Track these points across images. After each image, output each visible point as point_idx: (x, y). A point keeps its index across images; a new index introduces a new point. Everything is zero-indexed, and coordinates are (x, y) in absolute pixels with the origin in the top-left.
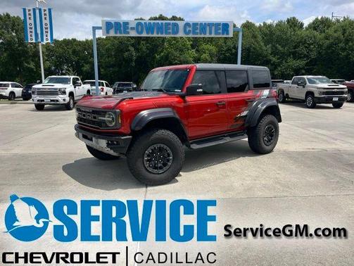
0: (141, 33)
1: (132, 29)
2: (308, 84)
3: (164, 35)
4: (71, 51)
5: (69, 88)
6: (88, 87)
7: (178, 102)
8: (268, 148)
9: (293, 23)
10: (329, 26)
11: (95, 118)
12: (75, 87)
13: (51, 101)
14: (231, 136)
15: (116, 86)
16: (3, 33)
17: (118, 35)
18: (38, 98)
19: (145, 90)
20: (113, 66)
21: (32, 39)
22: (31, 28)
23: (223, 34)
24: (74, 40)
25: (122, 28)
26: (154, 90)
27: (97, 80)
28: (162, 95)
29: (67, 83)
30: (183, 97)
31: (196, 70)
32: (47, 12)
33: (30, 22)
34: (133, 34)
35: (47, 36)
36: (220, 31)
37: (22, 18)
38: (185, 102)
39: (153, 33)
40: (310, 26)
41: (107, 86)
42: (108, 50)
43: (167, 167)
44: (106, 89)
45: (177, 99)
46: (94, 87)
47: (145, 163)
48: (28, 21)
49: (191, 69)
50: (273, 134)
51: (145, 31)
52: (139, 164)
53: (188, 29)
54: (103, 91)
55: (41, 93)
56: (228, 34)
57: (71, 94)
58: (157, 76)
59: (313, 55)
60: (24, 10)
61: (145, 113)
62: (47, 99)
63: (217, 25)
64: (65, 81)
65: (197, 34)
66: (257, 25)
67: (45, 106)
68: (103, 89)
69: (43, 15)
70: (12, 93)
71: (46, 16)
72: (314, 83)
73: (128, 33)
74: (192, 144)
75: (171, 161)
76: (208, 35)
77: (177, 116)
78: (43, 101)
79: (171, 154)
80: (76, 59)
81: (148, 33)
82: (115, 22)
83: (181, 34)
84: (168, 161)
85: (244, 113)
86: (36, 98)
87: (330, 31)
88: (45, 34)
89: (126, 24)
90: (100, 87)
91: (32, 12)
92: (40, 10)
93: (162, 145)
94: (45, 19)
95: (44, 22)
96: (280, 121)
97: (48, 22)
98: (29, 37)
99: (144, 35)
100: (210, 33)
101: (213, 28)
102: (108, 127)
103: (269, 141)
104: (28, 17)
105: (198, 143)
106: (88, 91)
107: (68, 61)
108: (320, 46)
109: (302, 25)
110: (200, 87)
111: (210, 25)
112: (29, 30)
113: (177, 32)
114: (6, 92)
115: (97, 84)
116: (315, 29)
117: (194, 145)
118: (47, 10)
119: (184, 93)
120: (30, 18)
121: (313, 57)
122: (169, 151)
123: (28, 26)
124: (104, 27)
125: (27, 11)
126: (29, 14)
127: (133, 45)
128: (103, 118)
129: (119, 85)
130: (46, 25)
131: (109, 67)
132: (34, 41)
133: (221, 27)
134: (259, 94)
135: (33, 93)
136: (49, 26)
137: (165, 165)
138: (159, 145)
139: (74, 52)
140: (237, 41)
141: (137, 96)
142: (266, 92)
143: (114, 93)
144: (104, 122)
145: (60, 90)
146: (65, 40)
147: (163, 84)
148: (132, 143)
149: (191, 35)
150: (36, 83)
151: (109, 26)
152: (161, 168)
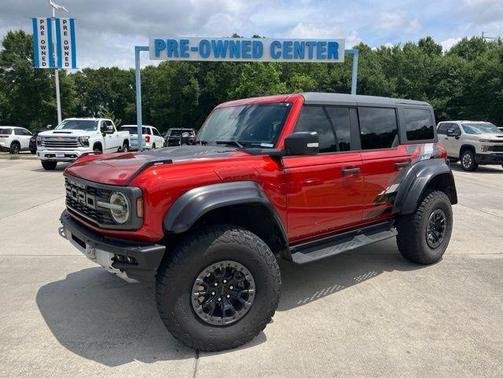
0: (207, 55)
1: (194, 49)
2: (464, 133)
3: (241, 60)
4: (109, 84)
5: (95, 136)
6: (125, 134)
7: (267, 169)
8: (433, 253)
9: (428, 46)
10: (483, 50)
11: (91, 201)
12: (104, 135)
13: (66, 156)
14: (368, 232)
15: (168, 134)
16: (14, 57)
17: (173, 59)
18: (47, 152)
19: (204, 143)
20: (167, 106)
21: (44, 64)
22: (43, 48)
23: (330, 58)
24: (116, 69)
25: (179, 49)
26: (218, 143)
27: (140, 125)
28: (234, 153)
29: (93, 130)
30: (276, 158)
31: (304, 105)
32: (68, 24)
33: (42, 38)
34: (195, 57)
35: (66, 59)
36: (325, 54)
37: (31, 33)
38: (281, 167)
39: (224, 57)
40: (453, 50)
41: (155, 133)
42: (161, 83)
43: (243, 311)
44: (153, 138)
45: (263, 163)
46: (135, 136)
47: (195, 303)
48: (40, 38)
49: (293, 102)
50: (442, 227)
51: (212, 53)
52: (181, 306)
53: (277, 50)
54: (148, 141)
55: (51, 143)
56: (336, 58)
57: (98, 146)
58: (226, 118)
59: (459, 93)
60: (35, 21)
61: (198, 193)
62: (59, 153)
63: (321, 44)
64: (90, 126)
65: (291, 57)
66: (374, 49)
67: (58, 164)
68: (149, 138)
69: (62, 28)
70: (16, 143)
71: (66, 31)
72: (473, 132)
73: (188, 56)
74: (293, 252)
75: (251, 298)
76: (306, 60)
77: (265, 199)
78: (54, 155)
79: (252, 283)
80: (116, 96)
81: (217, 56)
82: (168, 41)
83: (266, 58)
84: (246, 296)
85: (392, 189)
86: (43, 151)
87: (483, 58)
88: (64, 56)
89: (185, 42)
90: (144, 136)
91: (45, 24)
92: (58, 21)
93: (233, 264)
94: (65, 33)
95: (63, 38)
96: (454, 201)
97: (69, 38)
98: (41, 61)
99: (212, 58)
100: (311, 57)
101: (315, 49)
102: (115, 223)
103: (436, 239)
104: (39, 31)
105: (305, 250)
106: (126, 142)
107: (105, 98)
108: (468, 79)
109: (439, 49)
110: (314, 139)
111: (310, 44)
112: (40, 50)
113: (260, 55)
114: (6, 142)
115: (140, 130)
116: (461, 54)
117: (299, 253)
118: (68, 22)
119: (278, 150)
120: (42, 33)
121: (457, 95)
122: (249, 277)
123: (40, 44)
124: (152, 47)
125: (38, 22)
126: (42, 27)
127: (196, 76)
128: (105, 205)
129: (173, 133)
130: (66, 42)
131: (163, 107)
132: (47, 67)
133: (326, 47)
134: (417, 151)
135: (39, 143)
136: (70, 45)
137: (238, 305)
138: (225, 264)
139: (114, 86)
140: (351, 68)
141: (182, 156)
142: (428, 149)
143: (165, 146)
144: (107, 212)
145: (80, 139)
146: (102, 70)
147: (237, 131)
148: (166, 260)
149: (281, 60)
150: (45, 128)
151: (159, 45)
152: (229, 313)
